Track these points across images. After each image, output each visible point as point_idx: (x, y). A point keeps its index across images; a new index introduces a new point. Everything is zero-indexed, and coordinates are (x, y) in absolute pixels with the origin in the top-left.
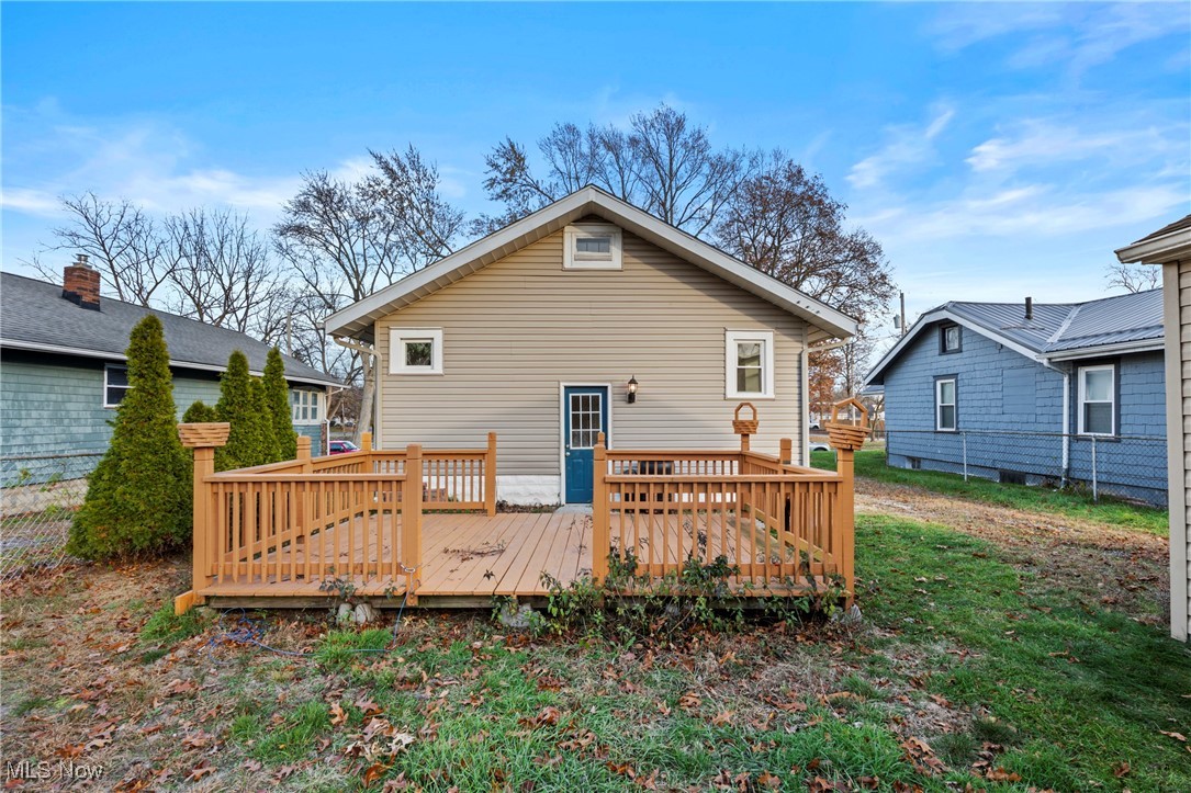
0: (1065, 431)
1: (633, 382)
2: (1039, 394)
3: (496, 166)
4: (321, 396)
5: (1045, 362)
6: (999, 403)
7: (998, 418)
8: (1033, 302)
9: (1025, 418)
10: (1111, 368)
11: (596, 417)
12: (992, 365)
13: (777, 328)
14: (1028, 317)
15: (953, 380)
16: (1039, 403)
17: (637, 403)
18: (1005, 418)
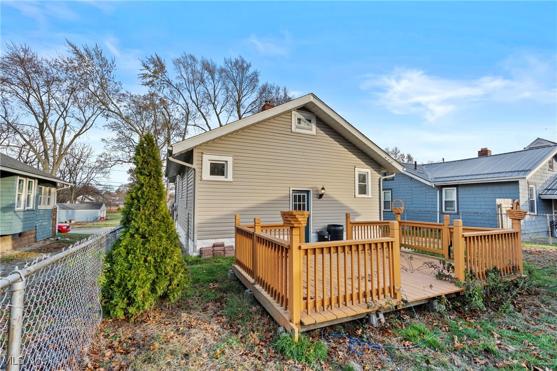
0: (438, 210)
1: (323, 189)
2: (427, 197)
3: (148, 68)
4: (53, 190)
5: (433, 186)
6: (411, 200)
7: (410, 206)
8: (417, 163)
9: (421, 206)
10: (455, 188)
11: (304, 205)
12: (407, 186)
13: (372, 168)
14: (416, 168)
15: (390, 191)
16: (427, 200)
17: (323, 199)
18: (413, 206)
